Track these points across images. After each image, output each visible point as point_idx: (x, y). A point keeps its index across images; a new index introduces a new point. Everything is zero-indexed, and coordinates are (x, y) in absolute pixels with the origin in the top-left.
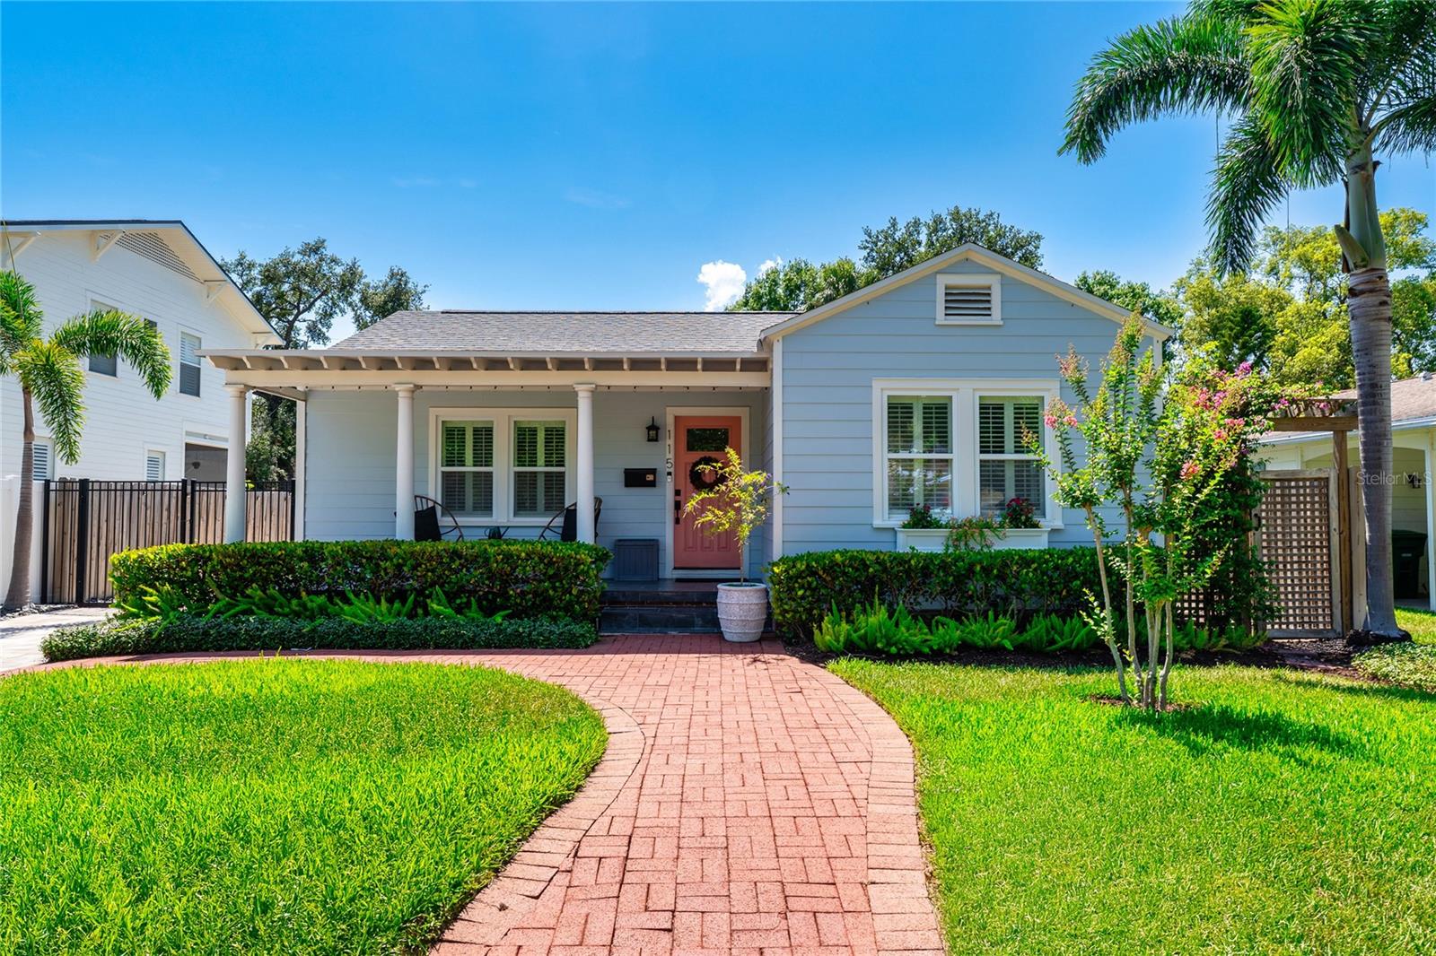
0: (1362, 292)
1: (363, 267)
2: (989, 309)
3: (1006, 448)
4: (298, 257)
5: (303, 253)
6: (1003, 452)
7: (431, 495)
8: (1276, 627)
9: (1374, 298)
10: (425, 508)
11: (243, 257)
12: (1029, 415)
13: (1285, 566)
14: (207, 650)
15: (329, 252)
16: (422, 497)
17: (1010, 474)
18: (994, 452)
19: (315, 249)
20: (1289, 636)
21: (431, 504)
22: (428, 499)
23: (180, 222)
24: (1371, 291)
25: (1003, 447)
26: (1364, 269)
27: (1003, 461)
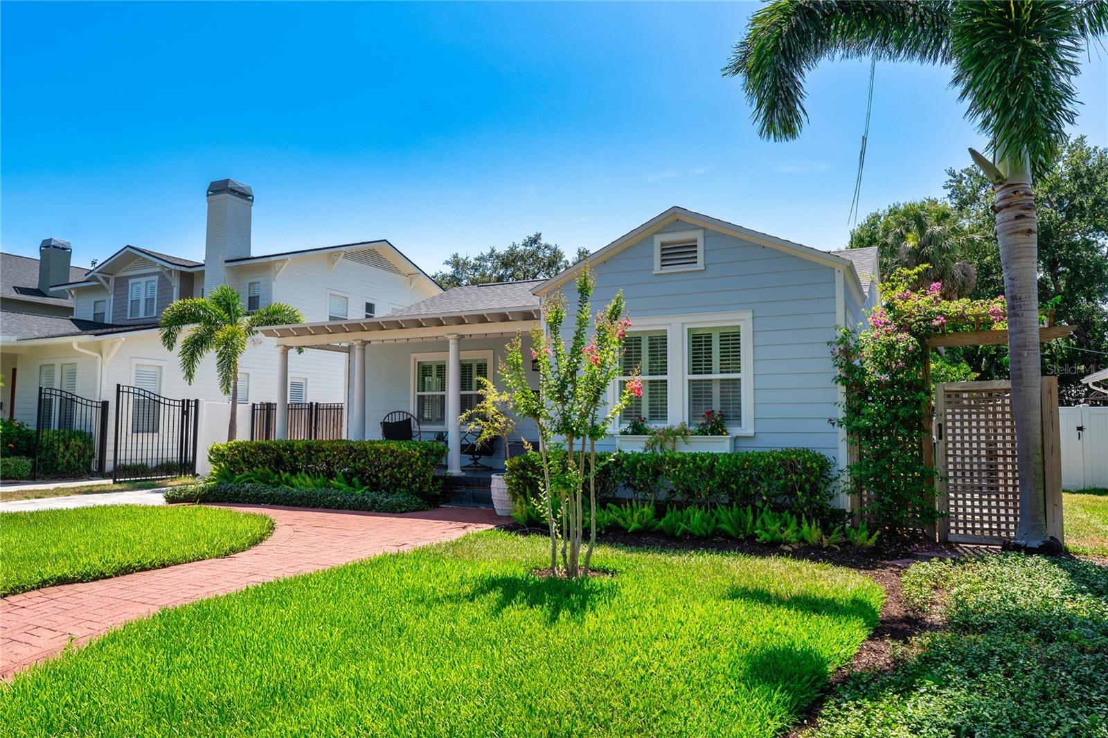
0: (1000, 209)
1: (561, 248)
2: (696, 257)
3: (713, 370)
4: (522, 248)
5: (525, 245)
6: (711, 373)
7: (411, 413)
8: (961, 532)
9: (1010, 213)
10: (405, 419)
11: (493, 251)
12: (731, 341)
13: (972, 474)
14: (225, 502)
15: (543, 241)
16: (399, 412)
17: (716, 391)
18: (705, 373)
19: (534, 240)
20: (978, 541)
21: (409, 417)
22: (407, 413)
23: (385, 240)
24: (1007, 206)
25: (711, 369)
26: (1001, 186)
27: (711, 380)
